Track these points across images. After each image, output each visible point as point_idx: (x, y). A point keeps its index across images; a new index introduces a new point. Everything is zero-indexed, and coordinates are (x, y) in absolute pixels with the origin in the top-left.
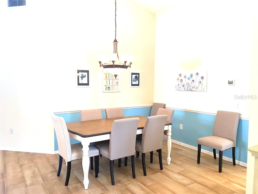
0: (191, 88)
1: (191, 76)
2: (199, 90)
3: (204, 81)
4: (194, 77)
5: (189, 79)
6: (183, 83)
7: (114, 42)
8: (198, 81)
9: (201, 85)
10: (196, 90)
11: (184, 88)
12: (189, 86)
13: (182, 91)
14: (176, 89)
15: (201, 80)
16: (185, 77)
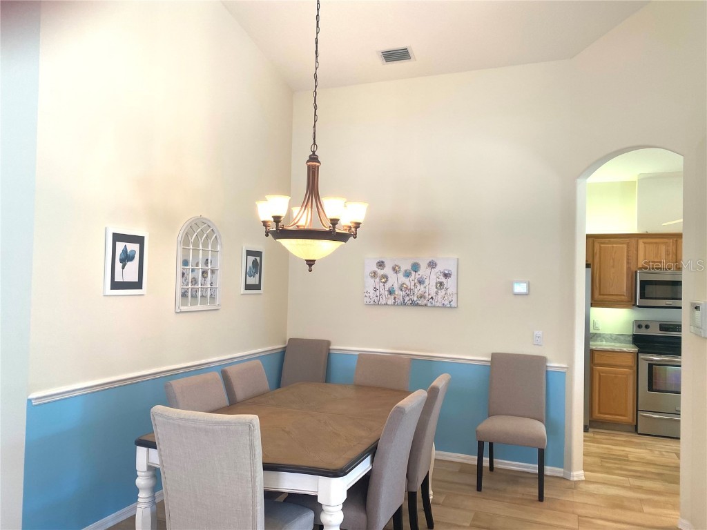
0: (415, 299)
1: (416, 267)
2: (438, 304)
3: (450, 283)
4: (424, 271)
5: (407, 274)
6: (388, 286)
7: (308, 161)
8: (433, 283)
9: (442, 293)
10: (429, 304)
11: (393, 297)
12: (408, 292)
13: (386, 306)
14: (368, 300)
15: (442, 279)
16: (395, 270)
